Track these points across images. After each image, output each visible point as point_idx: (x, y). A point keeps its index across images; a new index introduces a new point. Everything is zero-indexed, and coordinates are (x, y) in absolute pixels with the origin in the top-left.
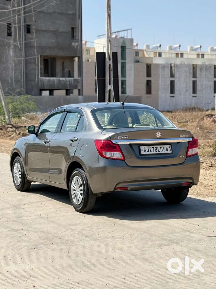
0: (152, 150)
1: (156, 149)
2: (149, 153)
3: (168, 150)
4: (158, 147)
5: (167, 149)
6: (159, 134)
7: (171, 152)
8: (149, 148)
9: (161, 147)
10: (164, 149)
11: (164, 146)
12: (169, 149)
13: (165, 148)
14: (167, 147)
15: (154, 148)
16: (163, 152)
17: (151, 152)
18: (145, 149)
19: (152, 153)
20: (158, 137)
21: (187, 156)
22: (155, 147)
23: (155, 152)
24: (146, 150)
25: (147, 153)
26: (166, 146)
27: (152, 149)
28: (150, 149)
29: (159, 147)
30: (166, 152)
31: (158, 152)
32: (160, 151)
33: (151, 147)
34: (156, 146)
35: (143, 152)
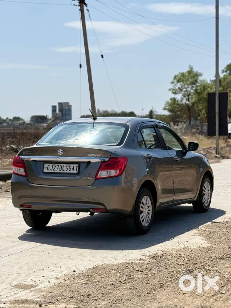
0: (56, 169)
1: (61, 168)
2: (52, 171)
3: (73, 170)
4: (63, 166)
5: (73, 168)
7: (77, 172)
8: (53, 166)
9: (67, 166)
10: (69, 168)
11: (71, 165)
12: (75, 168)
13: (72, 168)
14: (74, 166)
15: (59, 166)
16: (68, 172)
18: (49, 167)
19: (56, 171)
20: (60, 154)
21: (96, 178)
22: (60, 166)
23: (58, 171)
24: (49, 168)
25: (50, 171)
27: (57, 167)
28: (54, 168)
29: (65, 165)
30: (72, 172)
31: (62, 171)
32: (64, 170)
33: (56, 165)
34: (62, 165)
35: (45, 170)
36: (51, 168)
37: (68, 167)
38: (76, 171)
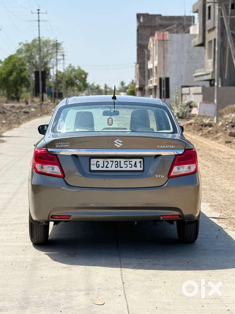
0: (109, 166)
1: (117, 164)
2: (105, 169)
3: (136, 167)
4: (120, 161)
5: (135, 164)
6: (118, 143)
7: (142, 169)
8: (105, 162)
9: (125, 162)
10: (130, 164)
11: (131, 160)
12: (138, 164)
13: (133, 163)
14: (136, 162)
15: (114, 162)
16: (128, 169)
17: (108, 167)
18: (98, 163)
19: (110, 169)
20: (119, 146)
21: (169, 176)
22: (116, 162)
23: (113, 168)
24: (99, 165)
25: (100, 169)
26: (134, 161)
27: (110, 163)
28: (106, 164)
29: (123, 161)
30: (134, 169)
31: (119, 169)
32: (122, 167)
33: (109, 160)
34: (118, 160)
35: (93, 168)
36: (101, 165)
37: (128, 163)
38: (141, 167)
